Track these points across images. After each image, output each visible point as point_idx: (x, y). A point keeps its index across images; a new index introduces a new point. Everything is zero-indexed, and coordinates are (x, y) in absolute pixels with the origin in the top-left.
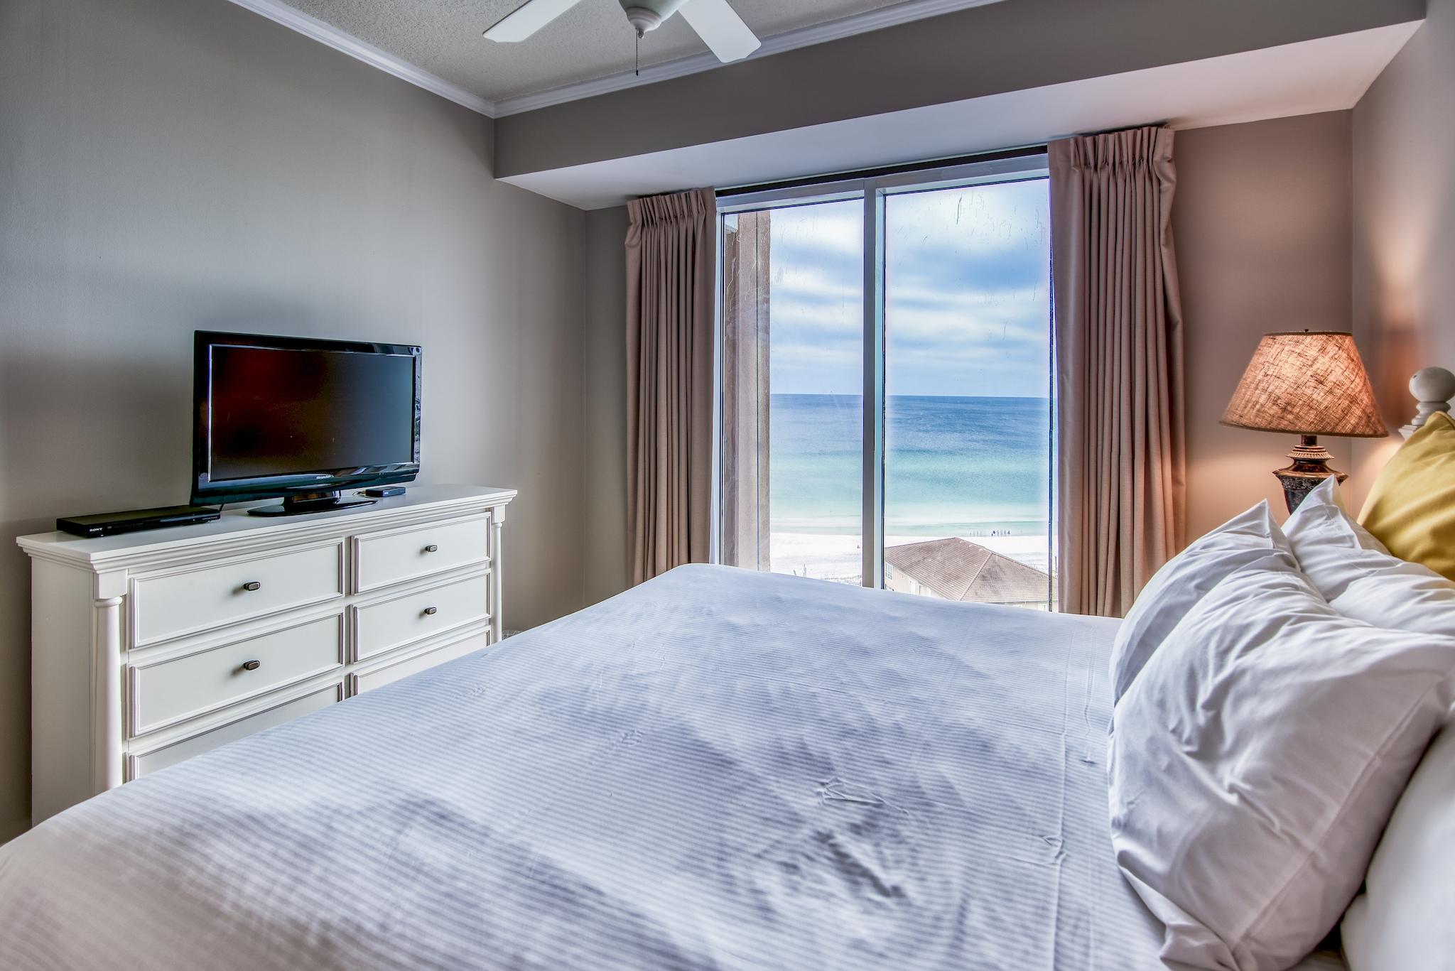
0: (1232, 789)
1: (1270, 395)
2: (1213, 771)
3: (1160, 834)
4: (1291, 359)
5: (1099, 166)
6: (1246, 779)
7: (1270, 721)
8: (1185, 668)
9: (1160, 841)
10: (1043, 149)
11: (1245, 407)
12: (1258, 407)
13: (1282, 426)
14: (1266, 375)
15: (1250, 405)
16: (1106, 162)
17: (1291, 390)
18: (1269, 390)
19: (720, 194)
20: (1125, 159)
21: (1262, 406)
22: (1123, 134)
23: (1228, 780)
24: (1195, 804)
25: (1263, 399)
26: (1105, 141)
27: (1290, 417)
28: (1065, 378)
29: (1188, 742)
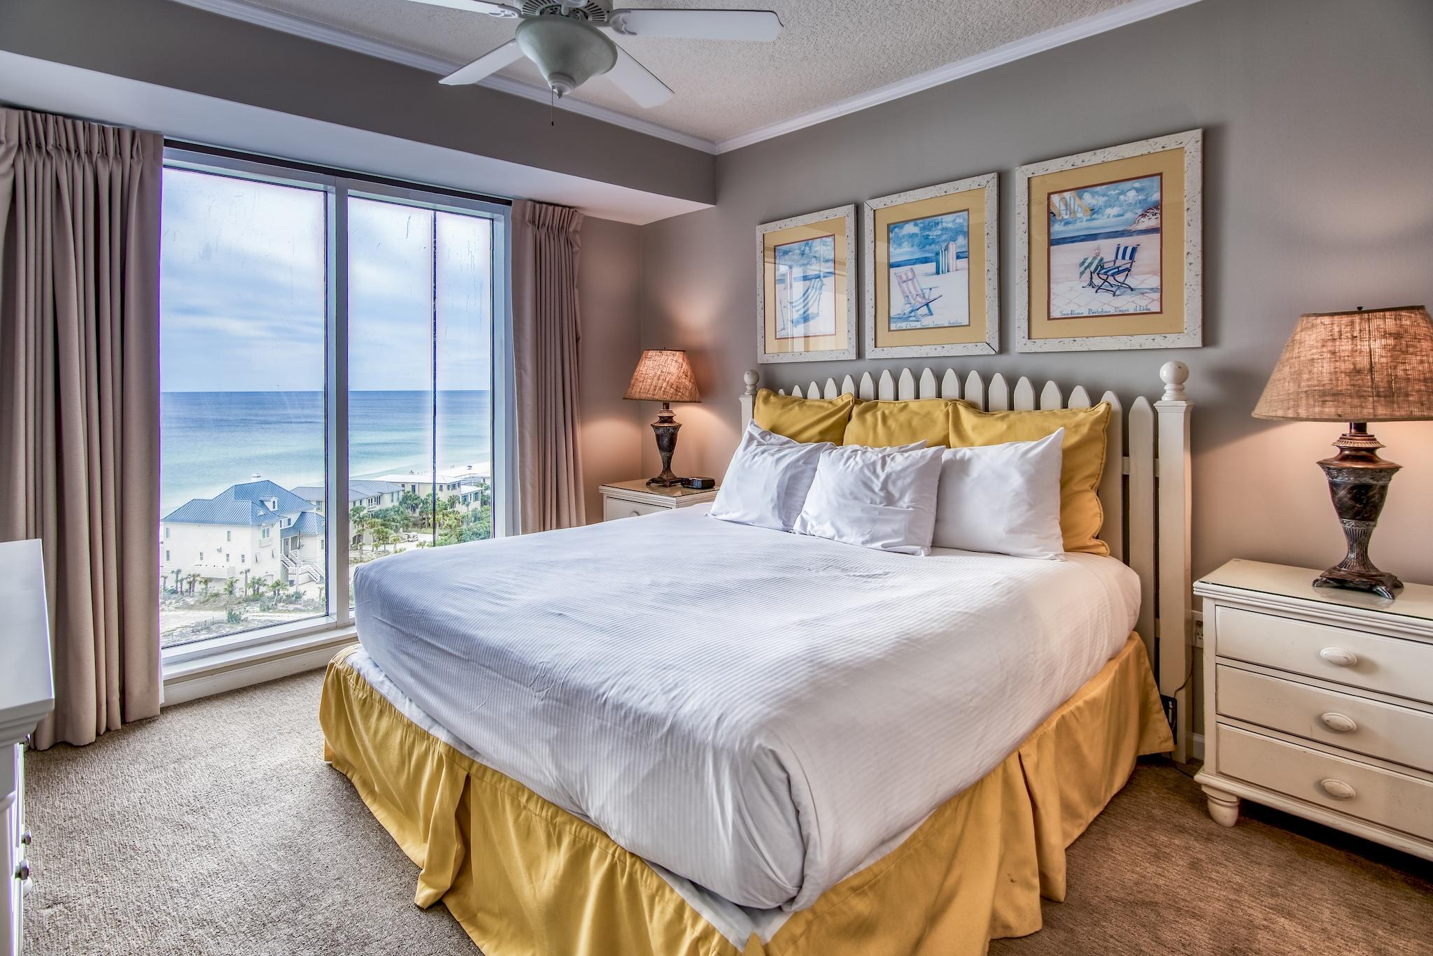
0: (908, 507)
1: (668, 382)
2: (896, 507)
3: (894, 531)
4: (674, 363)
5: (540, 226)
6: (911, 502)
7: (911, 483)
8: (860, 483)
9: (895, 533)
10: (509, 203)
11: (655, 390)
12: (663, 389)
13: (677, 399)
14: (662, 372)
15: (658, 388)
16: (544, 224)
17: (677, 380)
18: (667, 380)
19: (168, 143)
20: (554, 225)
21: (665, 389)
22: (557, 208)
23: (905, 506)
24: (899, 517)
25: (664, 385)
26: (547, 209)
27: (680, 394)
28: (523, 372)
29: (881, 503)
